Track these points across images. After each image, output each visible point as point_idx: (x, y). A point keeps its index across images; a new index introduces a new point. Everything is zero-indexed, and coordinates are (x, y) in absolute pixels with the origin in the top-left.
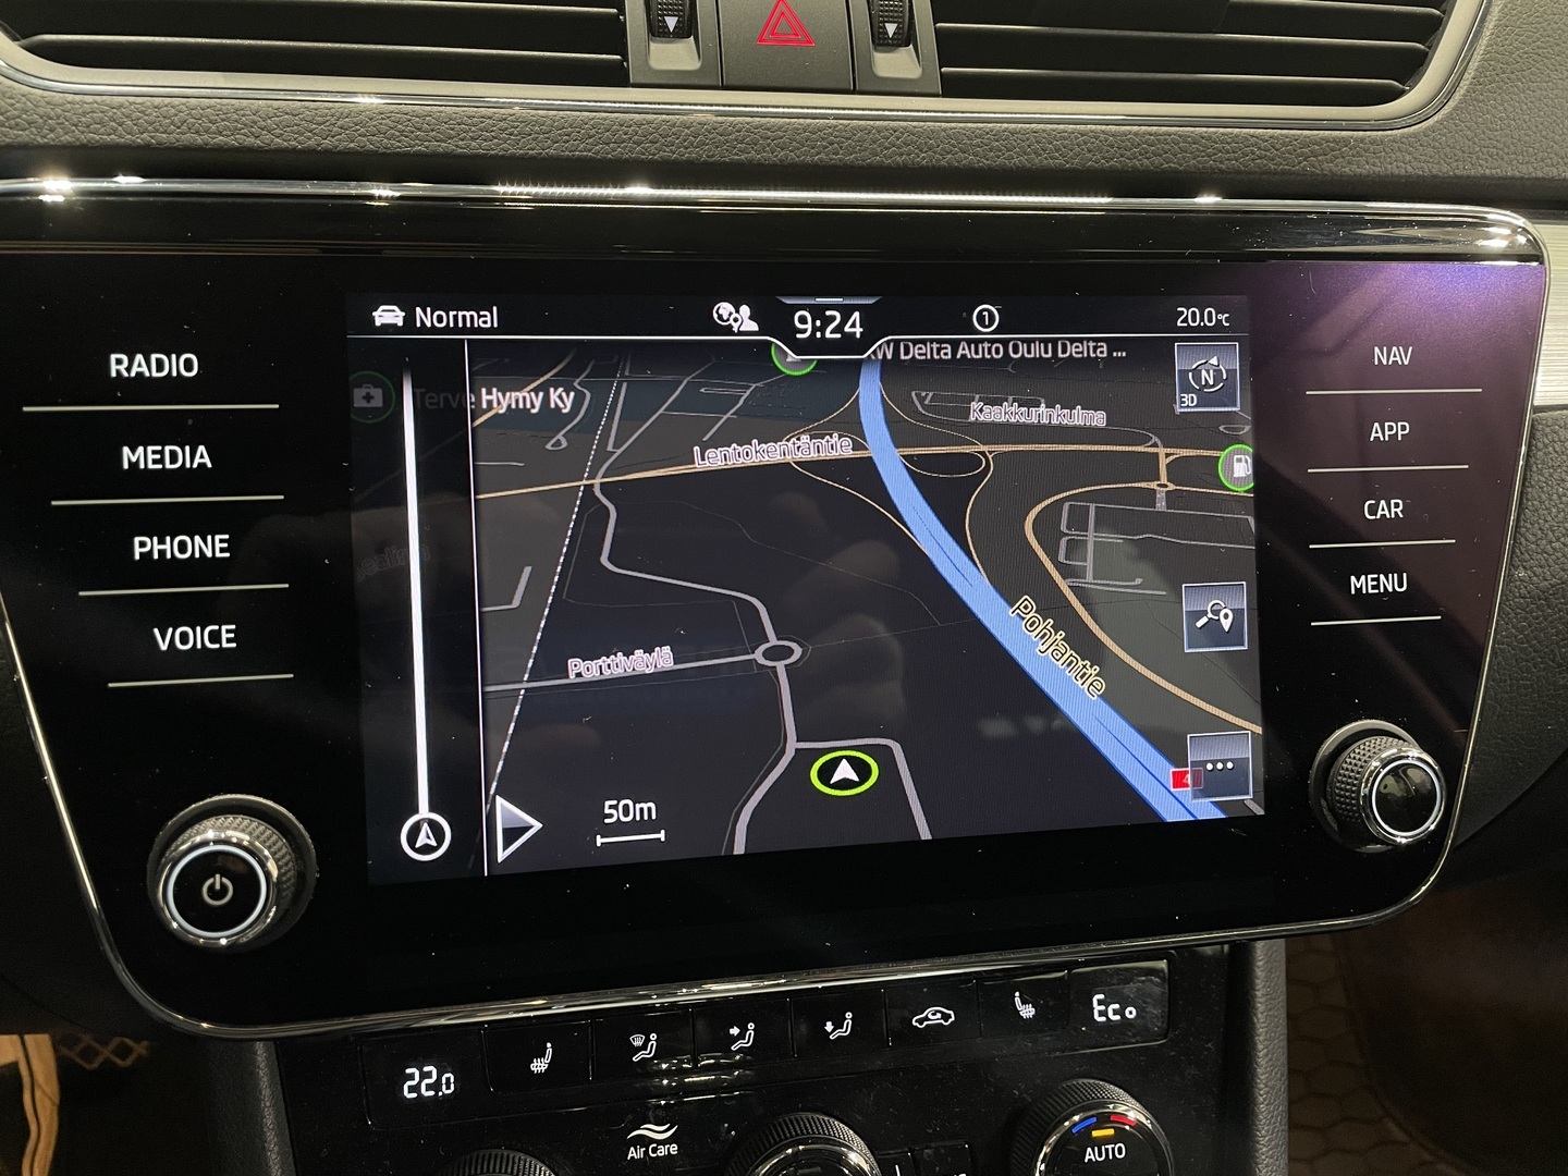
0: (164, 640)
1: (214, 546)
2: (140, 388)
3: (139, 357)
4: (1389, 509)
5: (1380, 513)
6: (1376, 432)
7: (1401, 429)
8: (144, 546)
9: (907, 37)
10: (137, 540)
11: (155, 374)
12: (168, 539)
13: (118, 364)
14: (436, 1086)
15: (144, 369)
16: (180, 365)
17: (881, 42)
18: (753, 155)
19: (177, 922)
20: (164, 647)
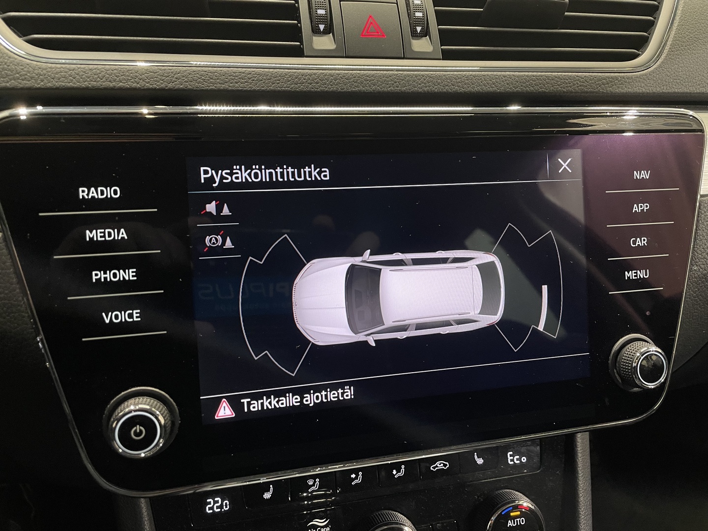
0: (107, 318)
1: (129, 275)
2: (93, 203)
3: (93, 189)
4: (642, 242)
5: (637, 243)
6: (635, 208)
7: (645, 207)
8: (97, 275)
9: (426, 33)
10: (94, 273)
11: (100, 197)
12: (108, 272)
13: (83, 192)
14: (221, 507)
15: (95, 194)
16: (112, 192)
17: (415, 35)
18: (361, 88)
19: (121, 449)
20: (107, 321)
